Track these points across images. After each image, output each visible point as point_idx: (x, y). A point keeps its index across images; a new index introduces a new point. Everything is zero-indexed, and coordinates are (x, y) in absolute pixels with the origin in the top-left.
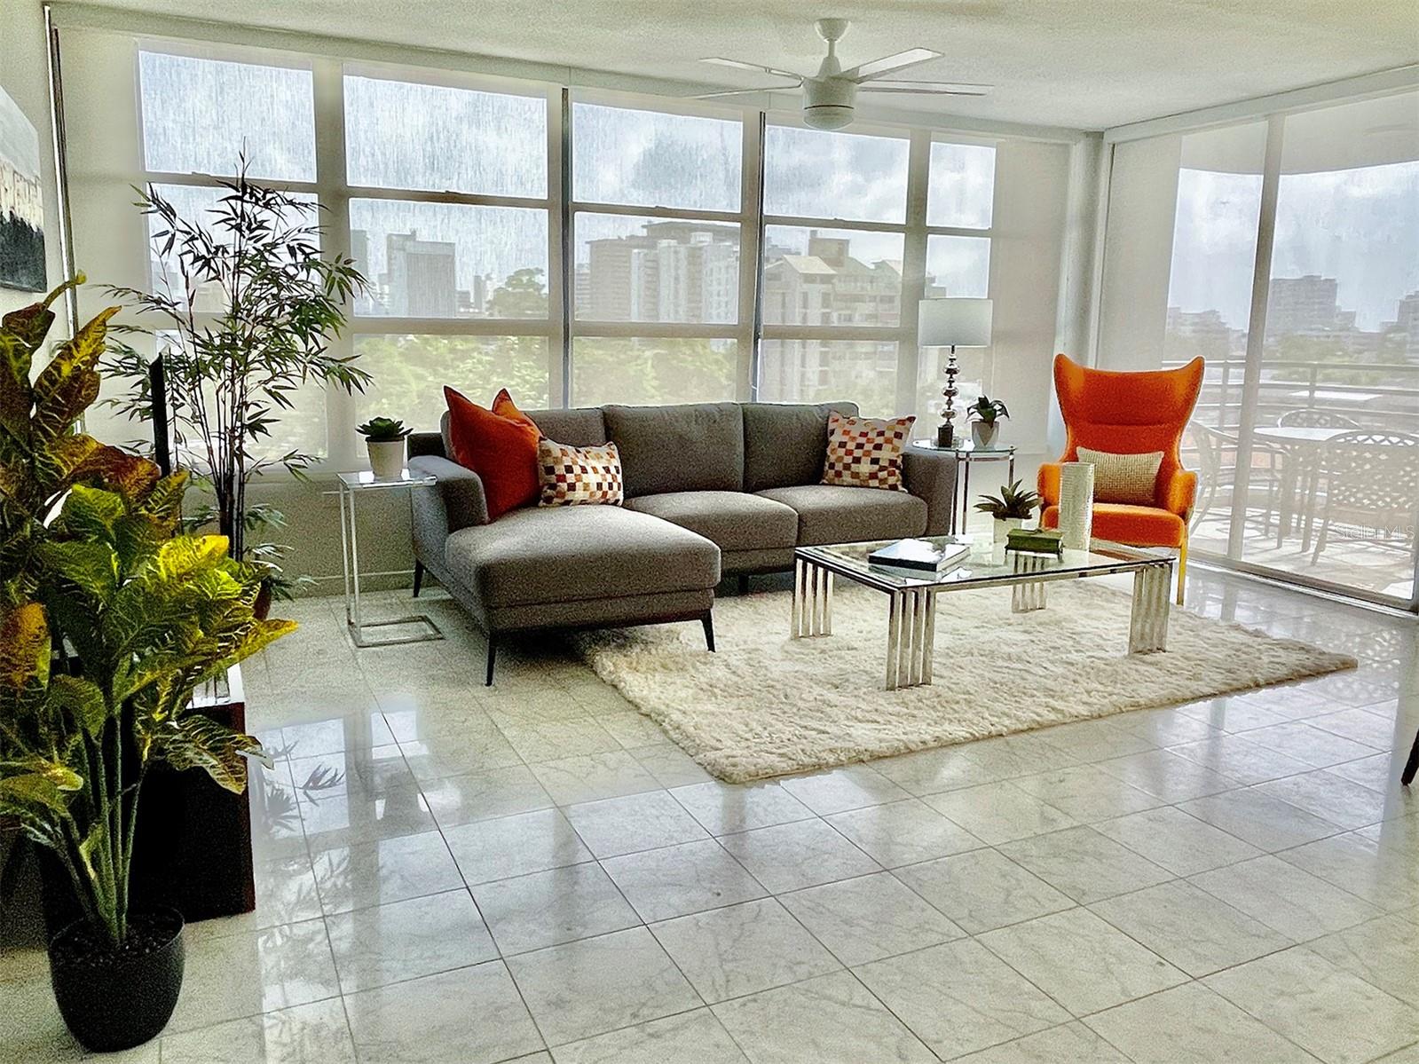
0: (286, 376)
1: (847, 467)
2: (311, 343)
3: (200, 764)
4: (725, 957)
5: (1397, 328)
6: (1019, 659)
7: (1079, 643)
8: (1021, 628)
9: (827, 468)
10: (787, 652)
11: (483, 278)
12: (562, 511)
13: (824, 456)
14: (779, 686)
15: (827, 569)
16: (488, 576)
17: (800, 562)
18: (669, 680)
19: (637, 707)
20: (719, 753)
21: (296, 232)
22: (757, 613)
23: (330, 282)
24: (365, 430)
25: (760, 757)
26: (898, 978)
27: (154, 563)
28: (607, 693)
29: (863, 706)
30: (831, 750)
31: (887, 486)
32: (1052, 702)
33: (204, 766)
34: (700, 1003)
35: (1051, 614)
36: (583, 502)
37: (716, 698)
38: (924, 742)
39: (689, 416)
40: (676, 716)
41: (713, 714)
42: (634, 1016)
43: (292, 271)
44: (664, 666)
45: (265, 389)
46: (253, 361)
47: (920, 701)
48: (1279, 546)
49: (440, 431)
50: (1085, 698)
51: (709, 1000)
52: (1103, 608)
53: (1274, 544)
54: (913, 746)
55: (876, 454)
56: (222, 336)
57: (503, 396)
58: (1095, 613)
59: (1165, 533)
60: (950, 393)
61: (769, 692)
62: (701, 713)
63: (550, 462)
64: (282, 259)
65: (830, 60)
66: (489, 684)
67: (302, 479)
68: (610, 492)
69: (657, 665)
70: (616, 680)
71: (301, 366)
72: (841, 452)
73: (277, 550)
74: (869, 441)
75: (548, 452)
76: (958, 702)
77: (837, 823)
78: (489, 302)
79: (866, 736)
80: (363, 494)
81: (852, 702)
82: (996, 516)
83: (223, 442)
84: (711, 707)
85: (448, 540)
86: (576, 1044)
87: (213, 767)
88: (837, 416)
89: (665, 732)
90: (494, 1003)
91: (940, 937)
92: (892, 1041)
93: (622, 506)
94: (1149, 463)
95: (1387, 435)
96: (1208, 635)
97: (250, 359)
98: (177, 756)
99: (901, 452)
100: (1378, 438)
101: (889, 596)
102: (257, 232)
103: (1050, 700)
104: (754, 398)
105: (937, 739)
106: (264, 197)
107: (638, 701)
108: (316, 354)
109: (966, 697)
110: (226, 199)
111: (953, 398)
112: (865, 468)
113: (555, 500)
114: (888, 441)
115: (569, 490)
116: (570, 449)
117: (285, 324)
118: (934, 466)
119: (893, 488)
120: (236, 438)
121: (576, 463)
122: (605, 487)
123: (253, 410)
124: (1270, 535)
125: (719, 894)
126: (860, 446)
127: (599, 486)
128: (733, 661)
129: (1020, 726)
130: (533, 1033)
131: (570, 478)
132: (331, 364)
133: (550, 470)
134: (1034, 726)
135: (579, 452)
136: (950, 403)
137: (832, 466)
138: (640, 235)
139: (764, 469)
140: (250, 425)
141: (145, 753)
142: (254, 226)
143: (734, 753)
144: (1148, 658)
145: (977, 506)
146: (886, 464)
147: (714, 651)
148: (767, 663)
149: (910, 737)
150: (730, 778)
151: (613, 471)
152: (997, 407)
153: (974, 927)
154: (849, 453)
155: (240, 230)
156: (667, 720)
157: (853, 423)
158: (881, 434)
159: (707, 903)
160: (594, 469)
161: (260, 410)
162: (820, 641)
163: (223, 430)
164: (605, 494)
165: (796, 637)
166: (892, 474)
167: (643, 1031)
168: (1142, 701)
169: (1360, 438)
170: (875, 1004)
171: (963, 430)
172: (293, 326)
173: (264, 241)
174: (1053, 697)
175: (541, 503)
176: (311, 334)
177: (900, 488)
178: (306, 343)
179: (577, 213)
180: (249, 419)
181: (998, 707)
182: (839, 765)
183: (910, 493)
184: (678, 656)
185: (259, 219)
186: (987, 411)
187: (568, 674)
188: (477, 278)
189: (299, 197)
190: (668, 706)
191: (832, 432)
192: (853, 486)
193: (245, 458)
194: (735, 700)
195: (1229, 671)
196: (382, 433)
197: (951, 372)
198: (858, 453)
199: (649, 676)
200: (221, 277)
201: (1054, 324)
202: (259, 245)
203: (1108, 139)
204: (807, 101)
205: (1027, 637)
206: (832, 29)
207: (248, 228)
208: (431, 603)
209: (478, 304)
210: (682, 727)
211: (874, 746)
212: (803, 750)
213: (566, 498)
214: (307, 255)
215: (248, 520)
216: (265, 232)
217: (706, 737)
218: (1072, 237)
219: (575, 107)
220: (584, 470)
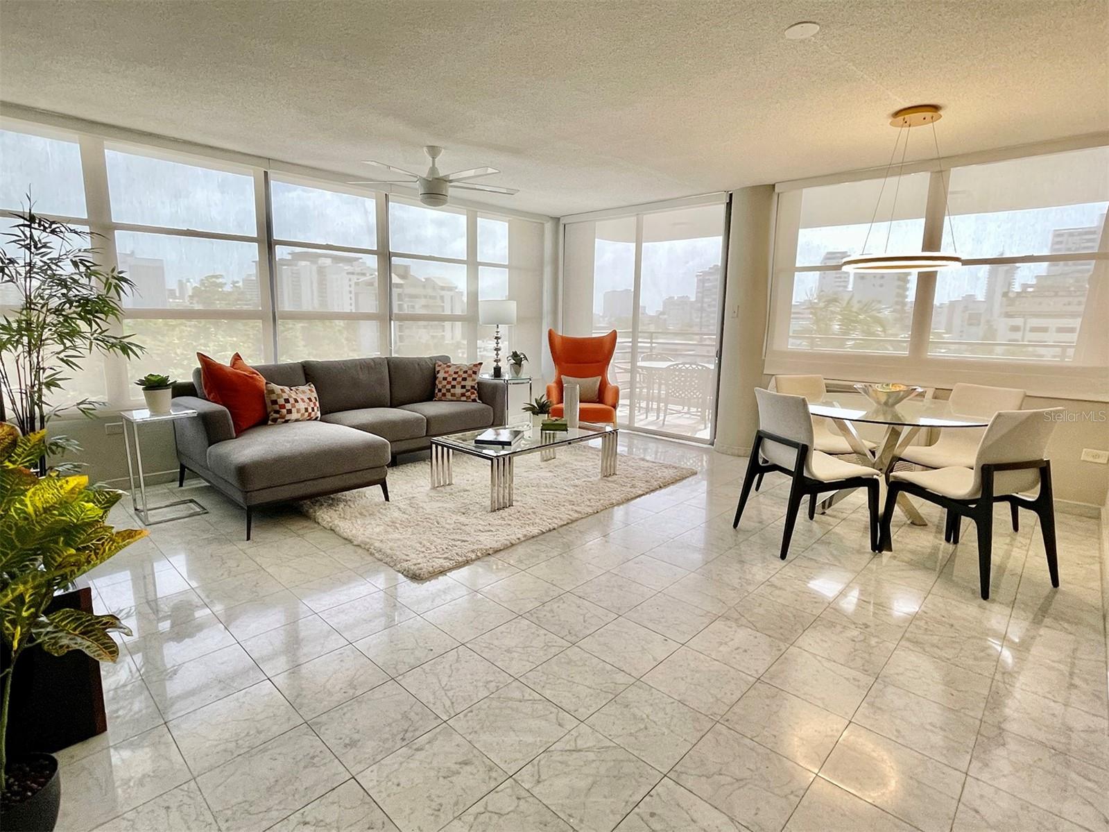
0: (74, 348)
1: (448, 391)
2: (95, 326)
3: (77, 647)
4: (446, 688)
5: (663, 313)
6: (552, 487)
7: (576, 475)
8: (548, 470)
9: (436, 392)
10: (431, 497)
11: (184, 281)
12: (285, 428)
13: (434, 385)
14: (432, 517)
15: (449, 448)
16: (243, 472)
17: (434, 446)
18: (367, 522)
19: (351, 542)
20: (410, 563)
21: (77, 251)
22: (407, 476)
23: (108, 286)
24: (141, 383)
25: (433, 561)
26: (544, 678)
27: (22, 502)
28: (331, 535)
29: (481, 522)
30: (472, 551)
31: (470, 400)
32: (574, 508)
33: (80, 648)
34: (439, 721)
35: (559, 461)
36: (297, 420)
37: (398, 529)
38: (519, 539)
39: (356, 366)
40: (377, 544)
41: (399, 540)
42: (403, 739)
43: (76, 277)
44: (361, 514)
45: (58, 357)
46: (46, 339)
47: (510, 516)
48: (647, 418)
49: (192, 380)
50: (588, 503)
51: (445, 718)
52: (581, 455)
53: (644, 416)
54: (514, 542)
55: (463, 383)
56: (19, 322)
57: (237, 357)
58: (579, 458)
59: (607, 416)
60: (497, 350)
61: (428, 522)
62: (392, 540)
63: (274, 397)
64: (66, 269)
65: (433, 169)
66: (248, 539)
67: (91, 416)
68: (313, 413)
69: (357, 514)
70: (333, 526)
71: (88, 342)
72: (445, 383)
73: (75, 466)
74: (459, 376)
75: (272, 392)
76: (529, 514)
77: (486, 593)
78: (190, 296)
79: (488, 541)
80: (143, 425)
81: (475, 521)
82: (534, 413)
83: (24, 396)
84: (396, 536)
85: (208, 450)
86: (370, 769)
87: (88, 647)
88: (440, 363)
89: (372, 554)
90: (308, 754)
91: (558, 649)
92: (553, 717)
93: (320, 421)
94: (594, 382)
95: (691, 364)
96: (633, 464)
97: (43, 338)
98: (53, 645)
99: (476, 381)
100: (687, 366)
101: (490, 461)
102: (43, 250)
103: (573, 507)
104: (391, 354)
105: (525, 536)
106: (50, 227)
107: (351, 537)
108: (100, 334)
109: (533, 510)
110: (18, 226)
111: (499, 352)
112: (458, 391)
113: (279, 420)
114: (470, 376)
115: (287, 413)
116: (286, 389)
117: (72, 313)
118: (495, 388)
119: (474, 401)
120: (35, 392)
121: (291, 397)
122: (310, 410)
123: (49, 372)
124: (641, 412)
125: (432, 650)
126: (454, 379)
127: (306, 410)
128: (402, 505)
129: (563, 523)
130: (341, 769)
131: (288, 406)
132: (114, 341)
133: (275, 402)
134: (570, 521)
135: (292, 390)
136: (497, 355)
137: (440, 390)
138: (287, 258)
139: (401, 394)
140: (47, 383)
141: (15, 644)
142: (39, 245)
143: (419, 561)
144: (609, 479)
145: (524, 409)
146: (470, 388)
147: (388, 501)
148: (421, 505)
149: (511, 536)
150: (419, 576)
151: (314, 400)
152: (522, 356)
153: (573, 639)
154: (449, 383)
155: (29, 249)
156: (372, 547)
157: (449, 366)
158: (465, 372)
159: (426, 656)
160: (302, 399)
161: (55, 372)
162: (448, 488)
163: (23, 387)
164: (310, 414)
165: (434, 488)
166: (473, 393)
167: (410, 748)
168: (614, 502)
169: (680, 366)
170: (537, 697)
171: (506, 367)
172: (79, 314)
173: (49, 256)
174: (573, 505)
175: (270, 422)
176: (95, 321)
177: (478, 401)
178: (90, 325)
179: (277, 246)
180: (45, 378)
181: (548, 513)
182: (478, 558)
183: (483, 403)
184: (368, 507)
185: (43, 241)
186: (517, 360)
187: (298, 526)
188: (180, 281)
189: (79, 228)
190: (370, 538)
191: (438, 372)
192: (452, 401)
193: (43, 405)
194: (410, 530)
195: (647, 482)
196: (153, 385)
197: (497, 338)
198: (454, 383)
199: (354, 521)
200: (15, 280)
201: (541, 314)
202: (45, 259)
203: (562, 222)
204: (421, 191)
205: (552, 474)
206: (434, 151)
207: (35, 247)
208: (192, 490)
209: (182, 296)
210: (383, 551)
211: (496, 545)
212: (457, 554)
213: (287, 419)
214: (88, 267)
215: (50, 449)
216: (49, 250)
217: (399, 555)
218: (548, 270)
219: (272, 183)
220: (296, 401)
